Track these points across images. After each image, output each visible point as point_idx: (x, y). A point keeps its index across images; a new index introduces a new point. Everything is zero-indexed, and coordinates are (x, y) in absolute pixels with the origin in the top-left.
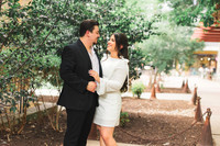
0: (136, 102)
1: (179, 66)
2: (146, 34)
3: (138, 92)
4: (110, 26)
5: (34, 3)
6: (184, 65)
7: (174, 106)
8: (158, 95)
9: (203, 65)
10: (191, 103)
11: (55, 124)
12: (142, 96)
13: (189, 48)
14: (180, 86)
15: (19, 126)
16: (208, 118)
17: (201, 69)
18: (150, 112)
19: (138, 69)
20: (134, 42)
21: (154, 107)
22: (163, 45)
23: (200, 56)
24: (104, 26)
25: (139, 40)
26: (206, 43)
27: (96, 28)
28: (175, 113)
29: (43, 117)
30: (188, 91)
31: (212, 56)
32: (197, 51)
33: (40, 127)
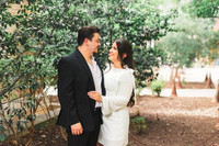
1: (201, 59)
3: (158, 90)
5: (24, 11)
7: (196, 104)
8: (179, 92)
12: (162, 94)
14: (203, 80)
25: (156, 37)
27: (97, 36)
28: (197, 113)
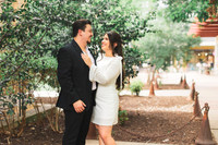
0: (135, 100)
1: (176, 62)
2: (142, 32)
3: (137, 90)
4: (105, 25)
5: (27, 5)
6: (182, 61)
7: (173, 102)
8: (157, 92)
9: (201, 61)
10: (189, 98)
11: (54, 125)
12: (141, 94)
13: (186, 44)
14: (178, 82)
15: (18, 129)
16: (206, 113)
17: (199, 64)
18: (149, 109)
19: (135, 67)
20: (130, 40)
21: (153, 105)
22: (160, 43)
23: (197, 52)
24: (100, 26)
25: (135, 38)
26: (203, 39)
27: (88, 27)
28: (174, 109)
29: (42, 119)
30: (186, 87)
31: (209, 51)
32: (194, 46)
33: (40, 128)
